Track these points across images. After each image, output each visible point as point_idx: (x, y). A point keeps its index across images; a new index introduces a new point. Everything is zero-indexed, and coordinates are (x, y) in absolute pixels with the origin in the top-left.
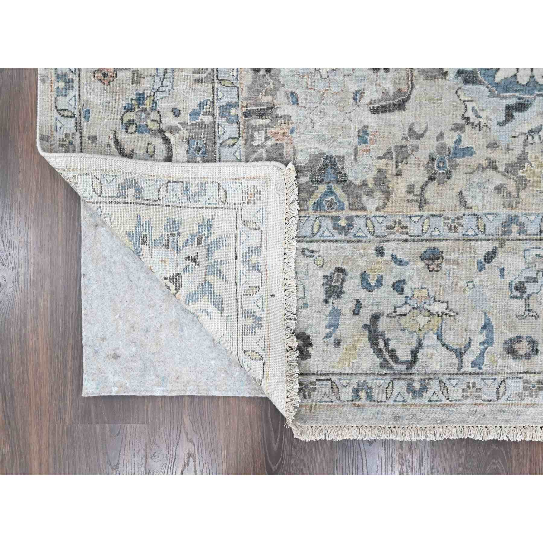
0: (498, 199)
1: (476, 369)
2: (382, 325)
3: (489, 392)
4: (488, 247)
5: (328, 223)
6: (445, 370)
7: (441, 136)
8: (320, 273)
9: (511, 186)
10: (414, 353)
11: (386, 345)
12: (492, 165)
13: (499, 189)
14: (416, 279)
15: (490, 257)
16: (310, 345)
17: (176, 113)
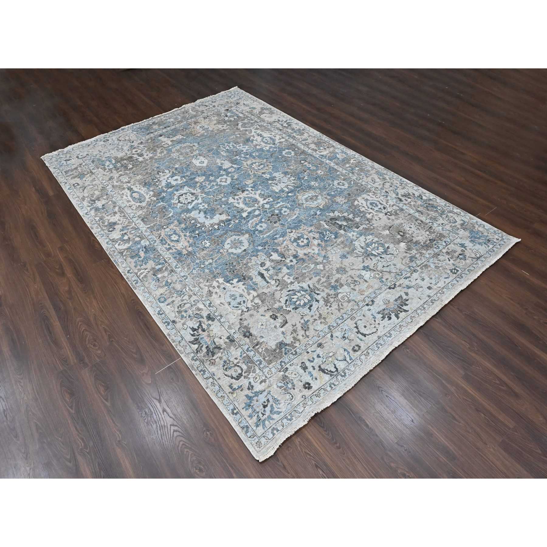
0: (323, 325)
1: (352, 360)
2: (322, 367)
3: (359, 363)
4: (329, 335)
5: (291, 355)
6: (346, 366)
7: (300, 322)
8: (298, 367)
9: (323, 321)
10: (335, 367)
11: (327, 370)
12: (315, 320)
13: (321, 323)
14: (321, 352)
15: (332, 336)
16: (310, 384)
17: (236, 359)
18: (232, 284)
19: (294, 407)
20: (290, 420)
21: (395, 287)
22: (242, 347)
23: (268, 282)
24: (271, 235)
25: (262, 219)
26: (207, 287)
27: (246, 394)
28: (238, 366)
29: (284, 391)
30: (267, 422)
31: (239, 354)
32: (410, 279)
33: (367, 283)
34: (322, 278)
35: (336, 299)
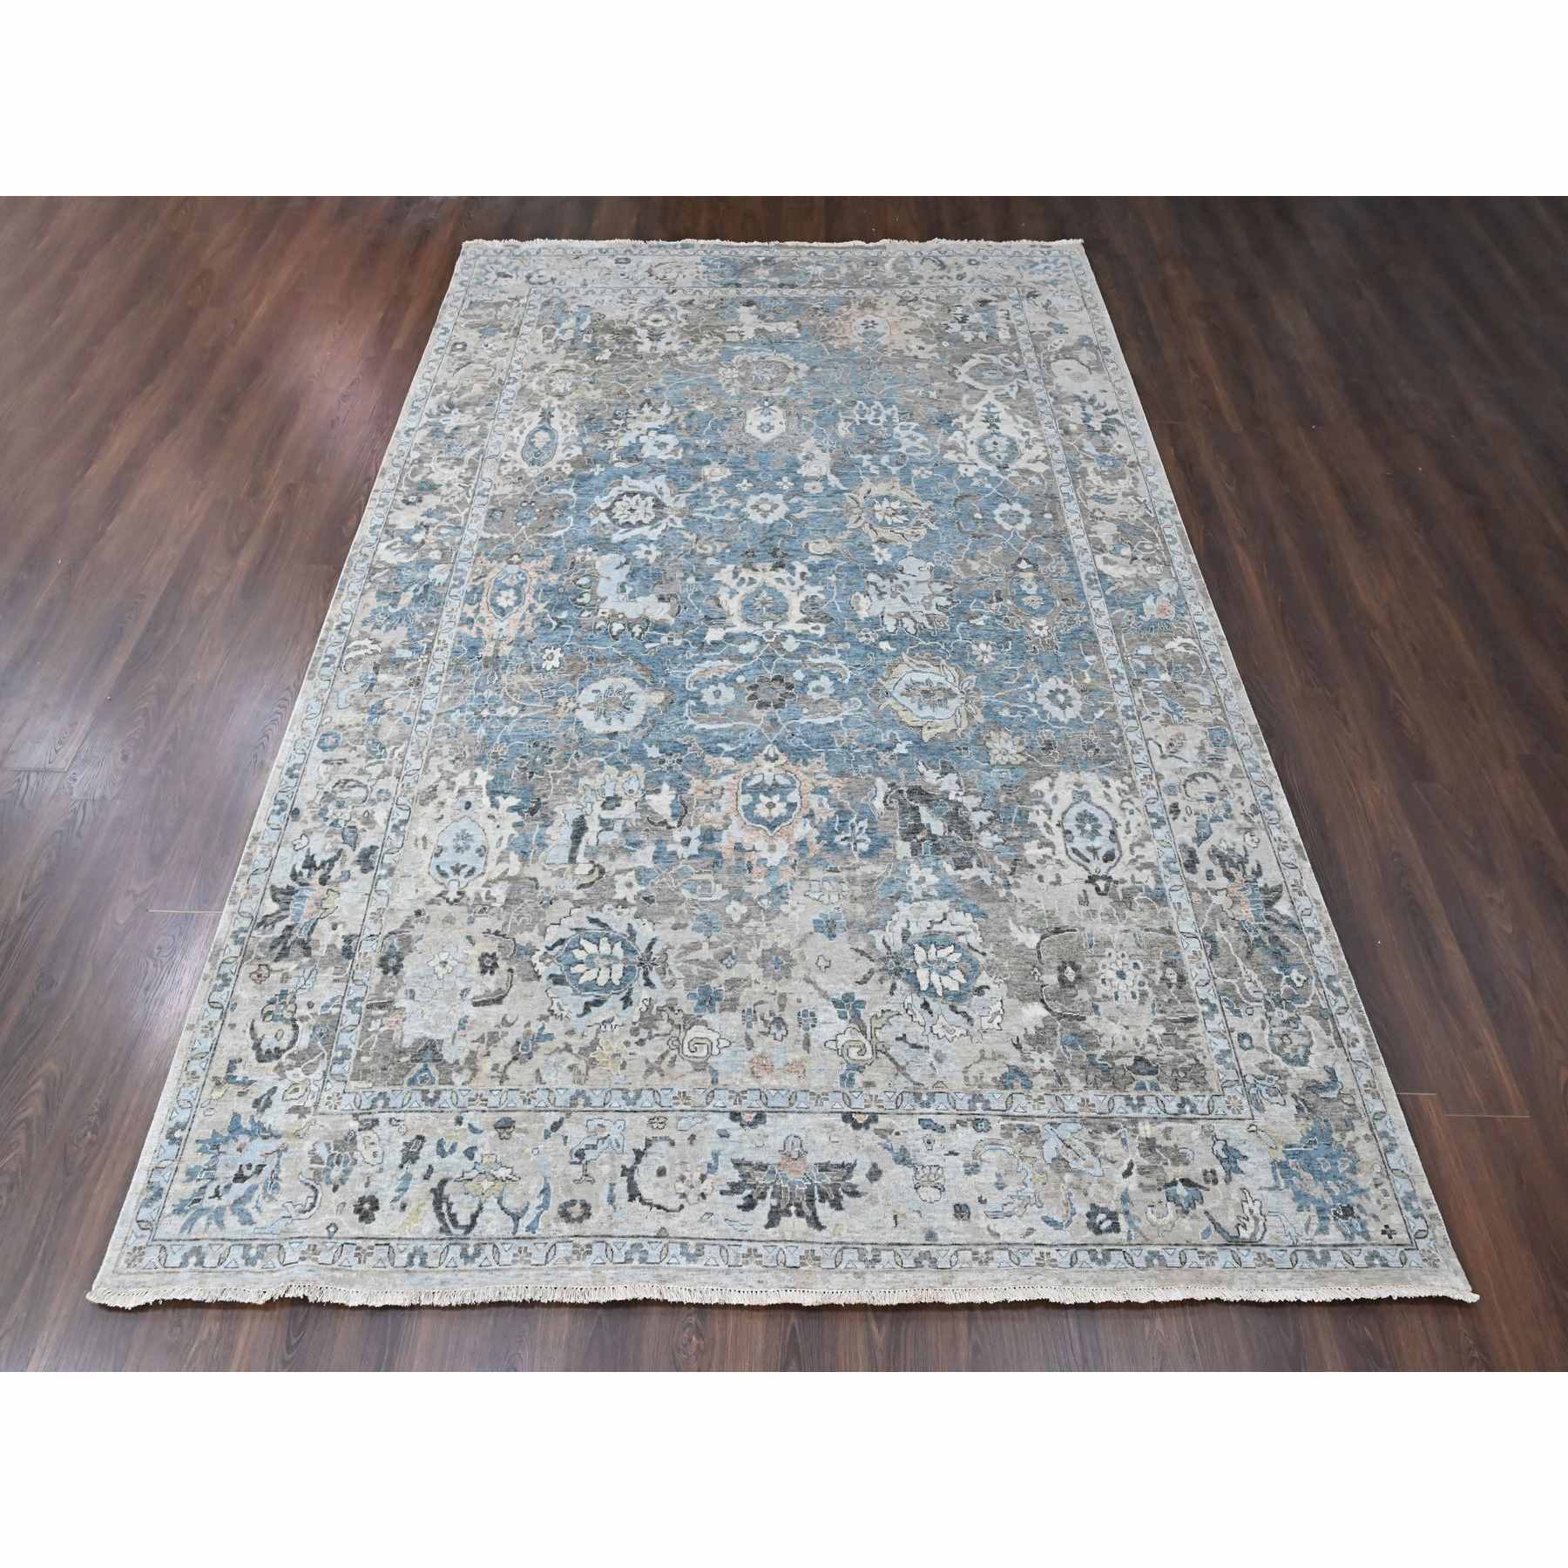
0: (570, 1076)
1: (530, 1234)
2: (449, 1189)
3: (538, 1256)
4: (556, 1117)
5: (418, 1096)
6: (501, 1235)
7: (528, 1024)
8: (401, 1141)
9: (582, 1066)
10: (474, 1217)
11: (449, 1208)
12: (568, 1048)
13: (571, 1068)
14: (487, 1146)
16: (377, 1208)
17: (310, 1005)
18: (495, 805)
19: (288, 1236)
20: (249, 1261)
21: (866, 1125)
22: (351, 984)
23: (572, 860)
24: (716, 733)
25: (741, 672)
26: (438, 775)
27: (239, 1111)
28: (295, 1027)
29: (311, 1175)
30: (202, 1221)
31: (327, 1000)
32: (935, 1135)
33: (804, 1054)
34: (705, 946)
35: (676, 1032)
